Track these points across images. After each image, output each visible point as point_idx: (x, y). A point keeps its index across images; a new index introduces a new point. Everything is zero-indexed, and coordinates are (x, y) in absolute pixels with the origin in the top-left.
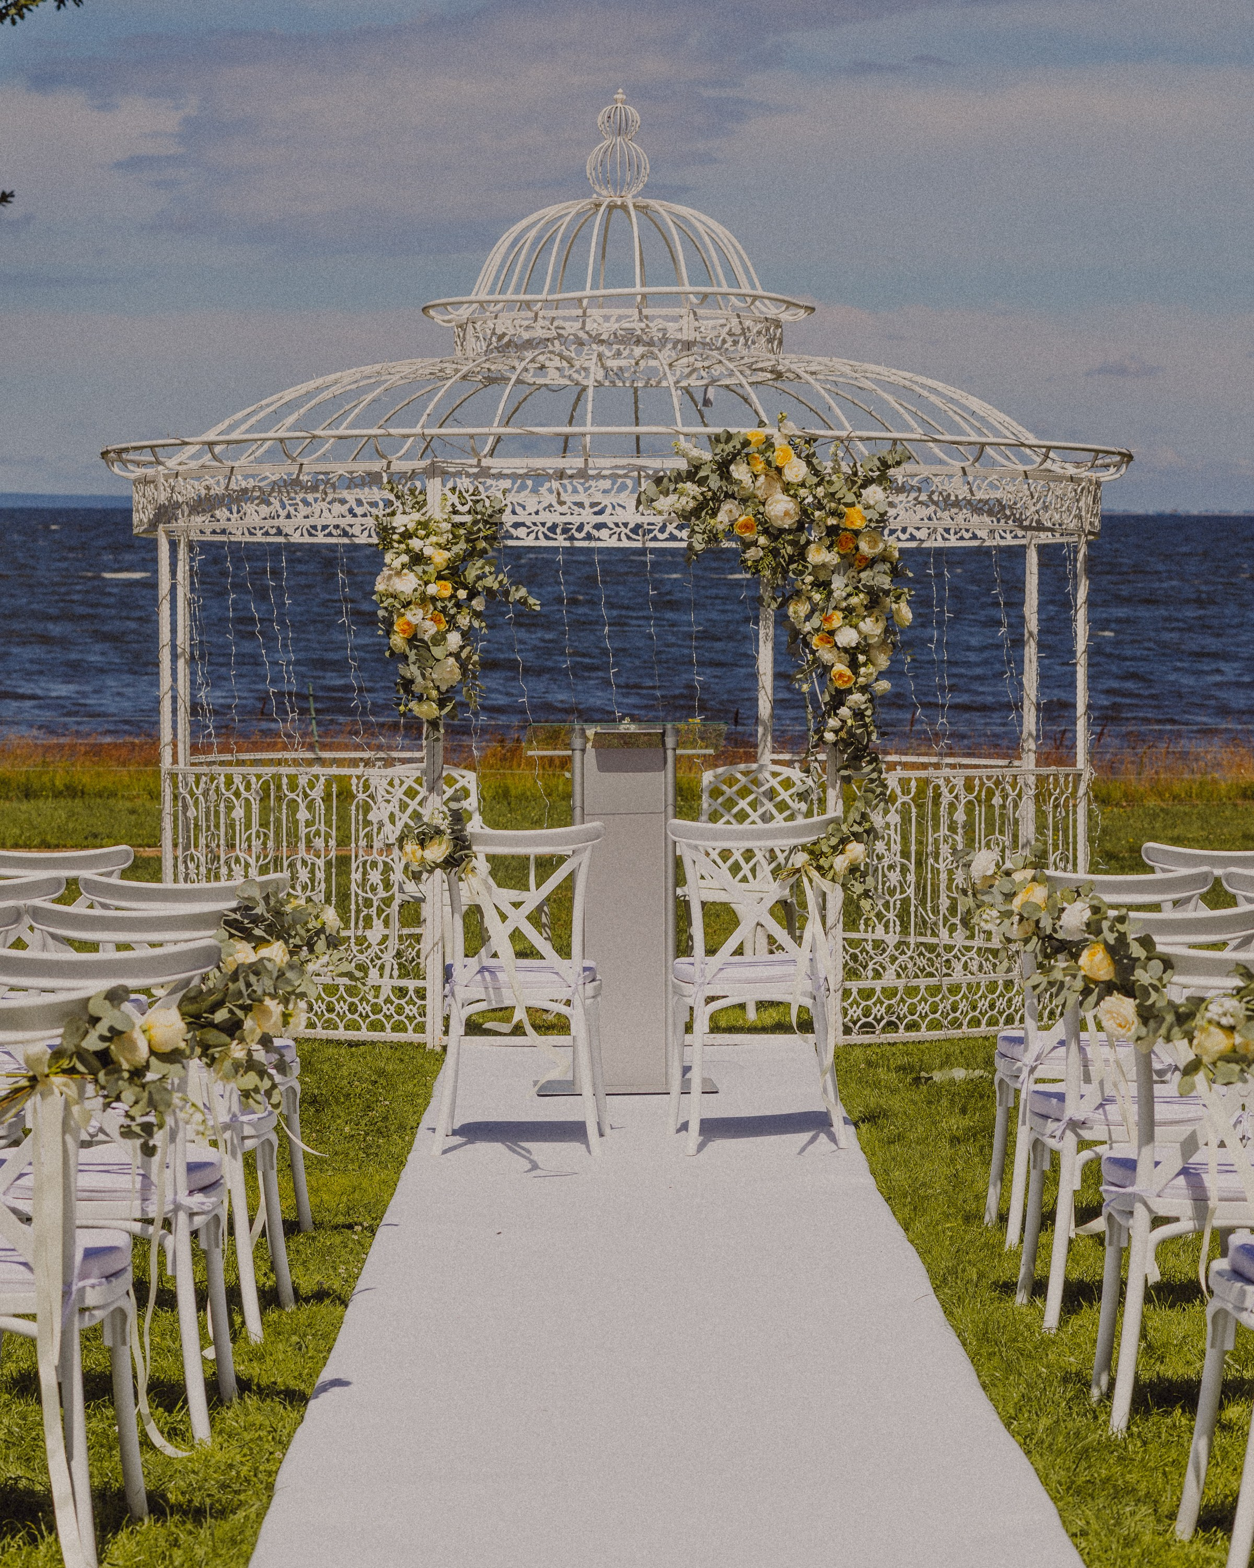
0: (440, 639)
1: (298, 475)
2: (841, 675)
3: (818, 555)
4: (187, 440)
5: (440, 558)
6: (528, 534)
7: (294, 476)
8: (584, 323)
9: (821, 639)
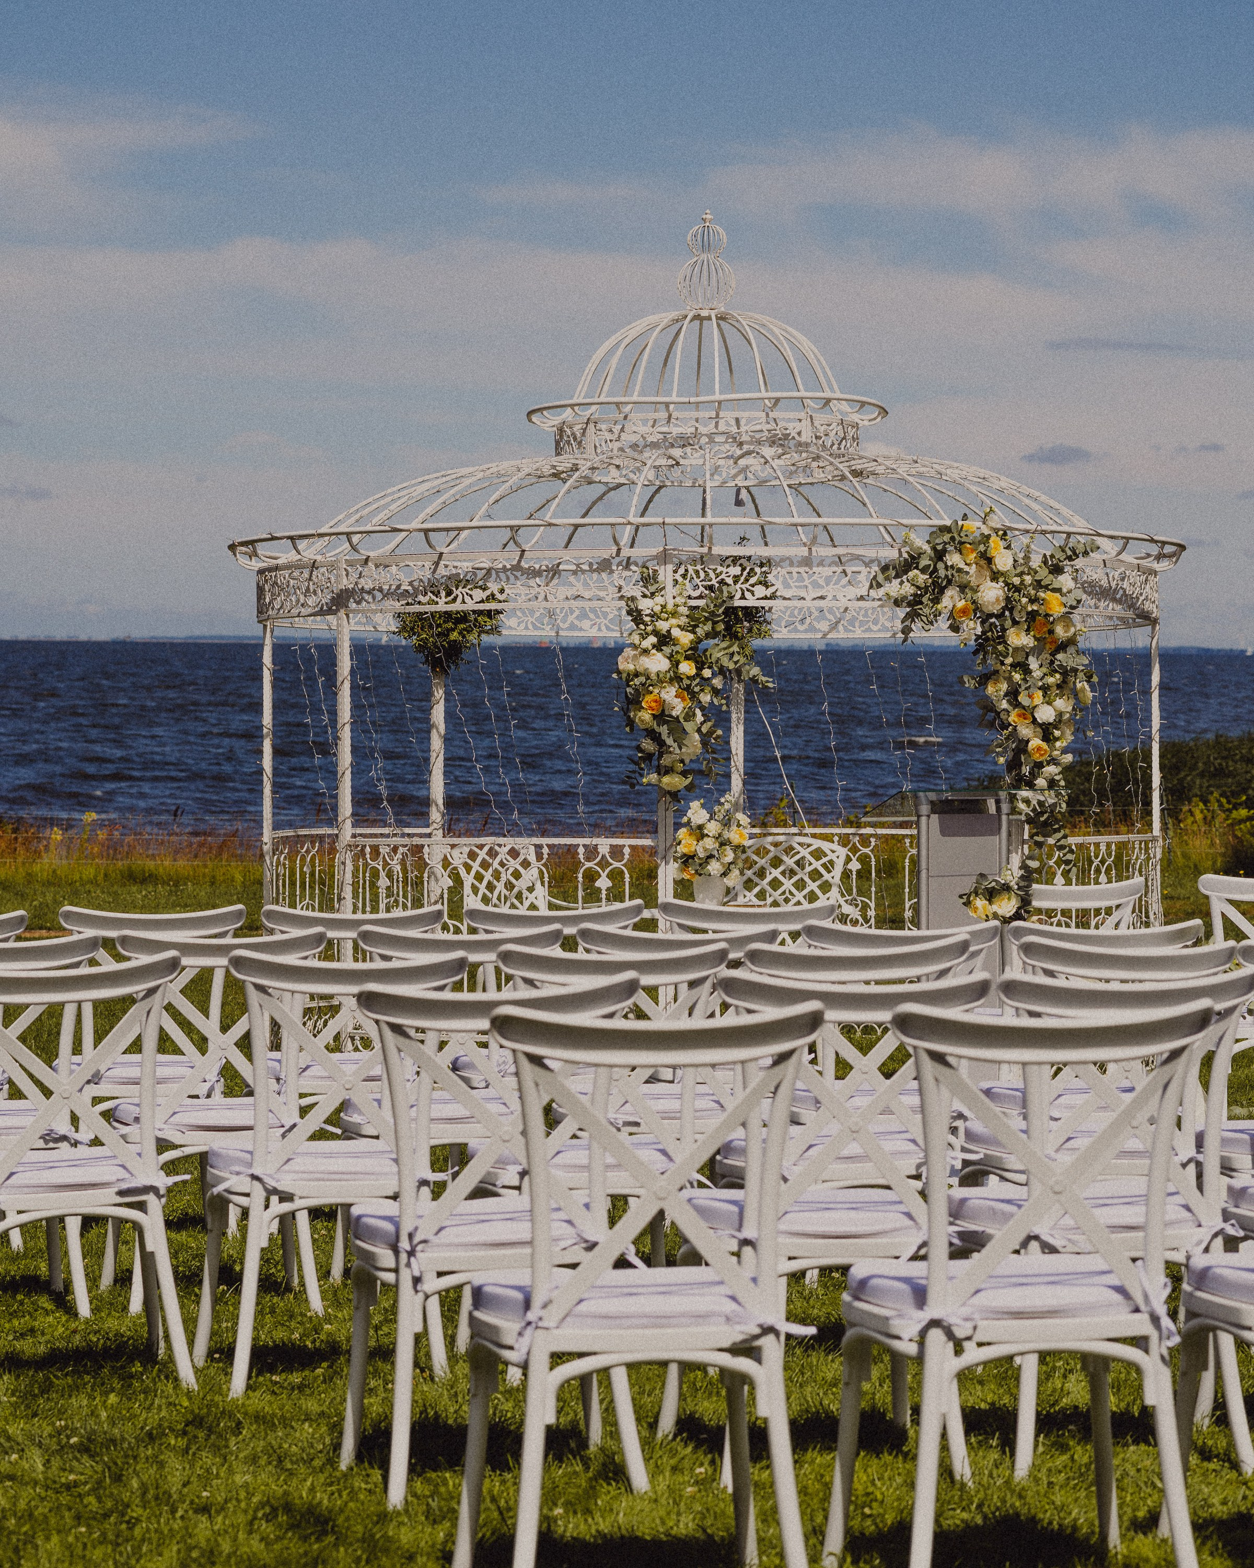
0: (689, 716)
1: (519, 561)
2: (1039, 749)
3: (1019, 638)
4: (398, 527)
5: (685, 639)
6: (519, 624)
7: (515, 563)
8: (717, 423)
9: (1019, 716)
